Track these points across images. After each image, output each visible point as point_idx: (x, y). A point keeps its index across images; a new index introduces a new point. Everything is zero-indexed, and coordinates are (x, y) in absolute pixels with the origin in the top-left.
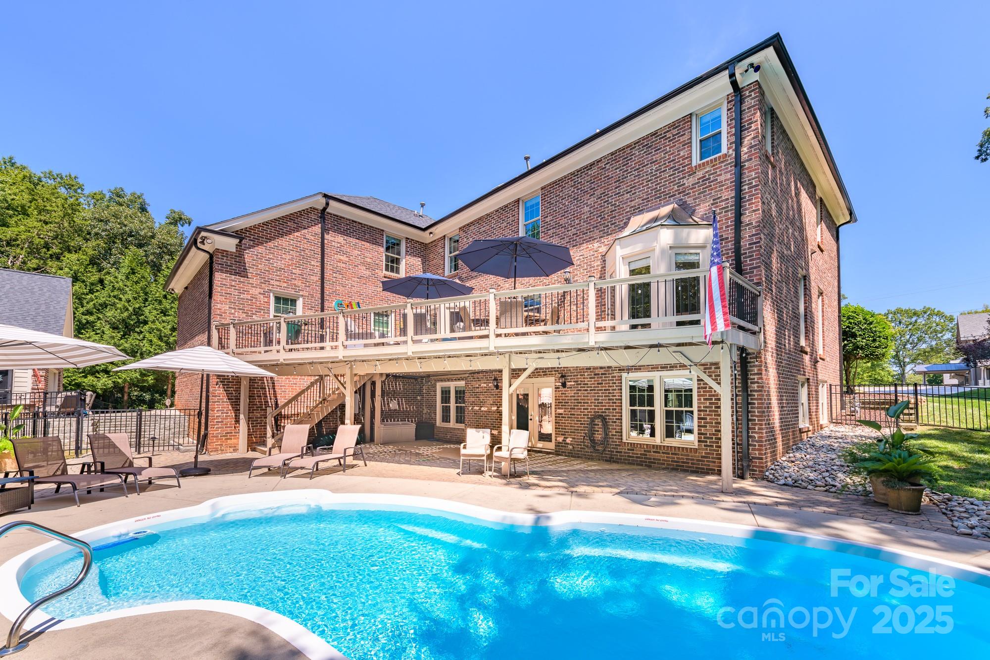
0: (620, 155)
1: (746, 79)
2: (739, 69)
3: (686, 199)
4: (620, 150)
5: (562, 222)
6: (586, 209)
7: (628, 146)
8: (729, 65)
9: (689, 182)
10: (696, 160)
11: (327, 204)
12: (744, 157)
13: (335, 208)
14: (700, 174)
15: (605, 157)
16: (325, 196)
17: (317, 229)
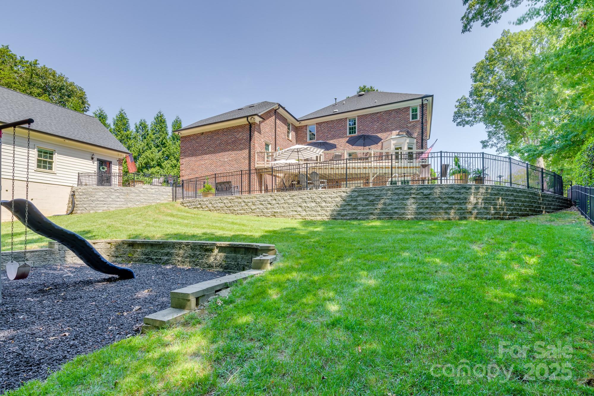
0: (388, 112)
1: (425, 102)
2: (424, 99)
3: (408, 130)
4: (388, 111)
5: (366, 129)
6: (376, 126)
7: (391, 110)
8: (422, 98)
9: (409, 125)
10: (411, 120)
11: (279, 108)
12: (424, 122)
13: (281, 111)
14: (412, 124)
15: (383, 112)
16: (279, 105)
17: (274, 117)
